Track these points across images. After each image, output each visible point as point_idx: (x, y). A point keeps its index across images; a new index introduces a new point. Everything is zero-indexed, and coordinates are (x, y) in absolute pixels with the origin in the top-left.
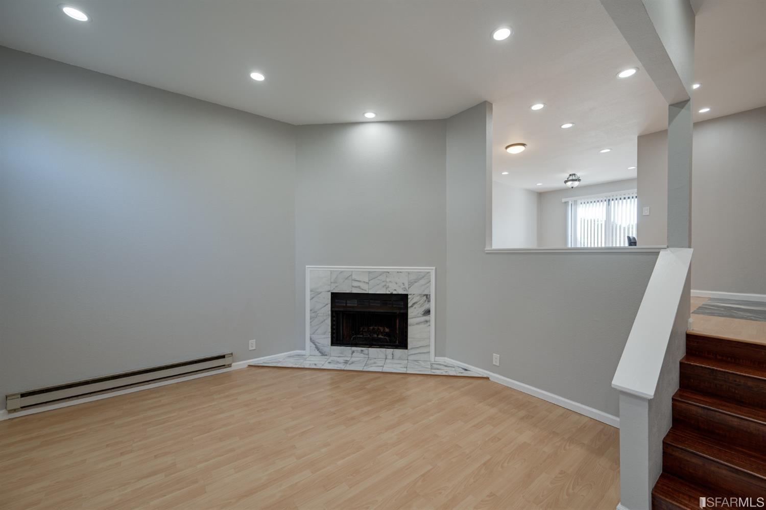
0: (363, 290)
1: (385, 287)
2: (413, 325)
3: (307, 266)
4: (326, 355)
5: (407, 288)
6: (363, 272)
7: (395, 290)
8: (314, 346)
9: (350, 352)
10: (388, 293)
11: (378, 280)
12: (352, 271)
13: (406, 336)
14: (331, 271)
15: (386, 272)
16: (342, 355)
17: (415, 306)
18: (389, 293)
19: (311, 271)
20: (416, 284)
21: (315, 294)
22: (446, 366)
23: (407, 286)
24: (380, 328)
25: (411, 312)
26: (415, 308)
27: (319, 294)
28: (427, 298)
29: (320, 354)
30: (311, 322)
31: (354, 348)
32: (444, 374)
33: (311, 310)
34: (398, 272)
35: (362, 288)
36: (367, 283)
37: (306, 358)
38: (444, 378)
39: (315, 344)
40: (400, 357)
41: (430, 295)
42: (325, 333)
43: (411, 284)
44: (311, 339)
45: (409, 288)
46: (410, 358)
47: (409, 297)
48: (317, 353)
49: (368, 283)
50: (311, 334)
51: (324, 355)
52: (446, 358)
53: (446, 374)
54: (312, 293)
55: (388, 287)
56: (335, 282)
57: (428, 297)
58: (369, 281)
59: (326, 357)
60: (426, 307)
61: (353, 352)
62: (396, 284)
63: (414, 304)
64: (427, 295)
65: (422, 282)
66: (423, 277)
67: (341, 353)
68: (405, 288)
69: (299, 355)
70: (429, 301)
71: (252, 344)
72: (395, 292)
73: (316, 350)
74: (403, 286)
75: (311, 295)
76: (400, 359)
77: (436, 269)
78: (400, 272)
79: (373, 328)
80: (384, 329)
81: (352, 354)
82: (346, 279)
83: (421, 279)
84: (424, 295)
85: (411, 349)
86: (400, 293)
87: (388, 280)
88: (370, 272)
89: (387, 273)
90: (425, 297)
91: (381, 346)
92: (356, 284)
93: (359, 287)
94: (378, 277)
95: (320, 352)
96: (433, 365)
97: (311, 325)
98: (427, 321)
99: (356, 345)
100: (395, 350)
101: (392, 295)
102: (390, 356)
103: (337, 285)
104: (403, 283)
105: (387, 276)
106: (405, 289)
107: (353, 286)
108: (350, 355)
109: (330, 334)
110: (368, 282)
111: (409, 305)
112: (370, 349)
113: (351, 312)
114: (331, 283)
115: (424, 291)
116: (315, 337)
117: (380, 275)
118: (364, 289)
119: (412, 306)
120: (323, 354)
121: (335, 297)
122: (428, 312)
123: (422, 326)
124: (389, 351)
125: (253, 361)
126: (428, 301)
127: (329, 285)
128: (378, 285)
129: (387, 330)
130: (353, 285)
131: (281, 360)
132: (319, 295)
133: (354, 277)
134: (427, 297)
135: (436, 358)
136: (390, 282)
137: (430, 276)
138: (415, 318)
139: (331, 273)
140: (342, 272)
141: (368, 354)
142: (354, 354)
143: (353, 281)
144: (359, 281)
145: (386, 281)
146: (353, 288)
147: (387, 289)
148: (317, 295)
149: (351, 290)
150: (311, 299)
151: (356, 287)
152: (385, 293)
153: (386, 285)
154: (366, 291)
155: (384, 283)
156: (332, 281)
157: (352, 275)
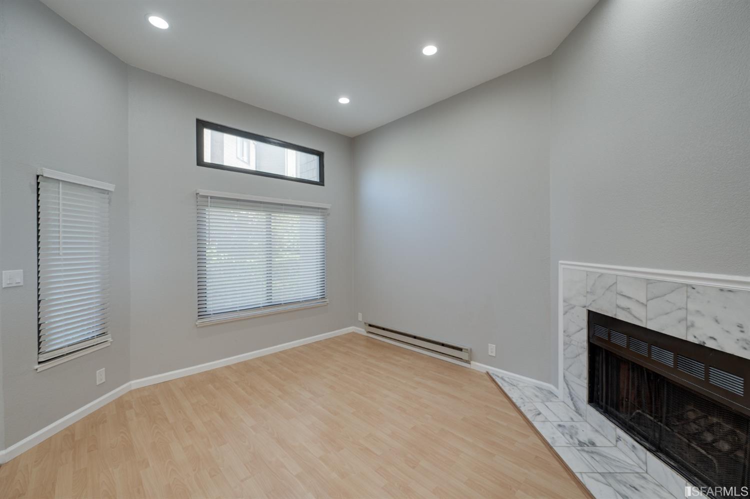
0: (635, 317)
1: (684, 323)
3: (560, 262)
4: (580, 414)
6: (636, 278)
7: (712, 338)
9: (614, 434)
10: (691, 339)
11: (667, 301)
12: (617, 276)
14: (587, 271)
15: (687, 285)
16: (601, 431)
18: (696, 341)
19: (564, 268)
21: (569, 308)
27: (573, 308)
29: (574, 408)
30: (564, 350)
31: (620, 432)
33: (564, 332)
34: (722, 290)
35: (634, 313)
36: (643, 304)
37: (558, 403)
39: (569, 388)
42: (580, 377)
44: (564, 376)
48: (570, 403)
49: (646, 305)
50: (564, 369)
51: (577, 413)
54: (565, 304)
55: (693, 325)
56: (592, 293)
58: (647, 301)
59: (580, 417)
61: (619, 438)
62: (717, 321)
67: (600, 426)
68: (747, 343)
69: (552, 393)
72: (710, 344)
73: (570, 398)
74: (739, 335)
75: (564, 307)
78: (729, 291)
81: (617, 441)
82: (607, 289)
86: (729, 350)
87: (691, 306)
88: (648, 282)
89: (690, 289)
92: (624, 303)
93: (627, 310)
94: (666, 294)
95: (574, 405)
97: (564, 355)
99: (626, 428)
101: (701, 348)
103: (594, 298)
104: (739, 326)
105: (688, 297)
106: (744, 344)
107: (618, 306)
108: (614, 442)
109: (587, 381)
110: (644, 301)
112: (649, 454)
114: (587, 292)
116: (569, 376)
117: (673, 291)
118: (637, 315)
120: (577, 411)
121: (593, 318)
127: (585, 296)
128: (667, 313)
130: (620, 303)
132: (573, 311)
133: (621, 288)
136: (698, 312)
139: (587, 275)
140: (601, 275)
141: (645, 463)
142: (620, 443)
143: (619, 297)
144: (629, 298)
145: (687, 309)
146: (618, 310)
147: (688, 328)
148: (570, 309)
149: (614, 313)
150: (564, 314)
151: (623, 309)
152: (684, 338)
153: (686, 319)
154: (641, 320)
155: (681, 314)
156: (589, 290)
157: (616, 282)
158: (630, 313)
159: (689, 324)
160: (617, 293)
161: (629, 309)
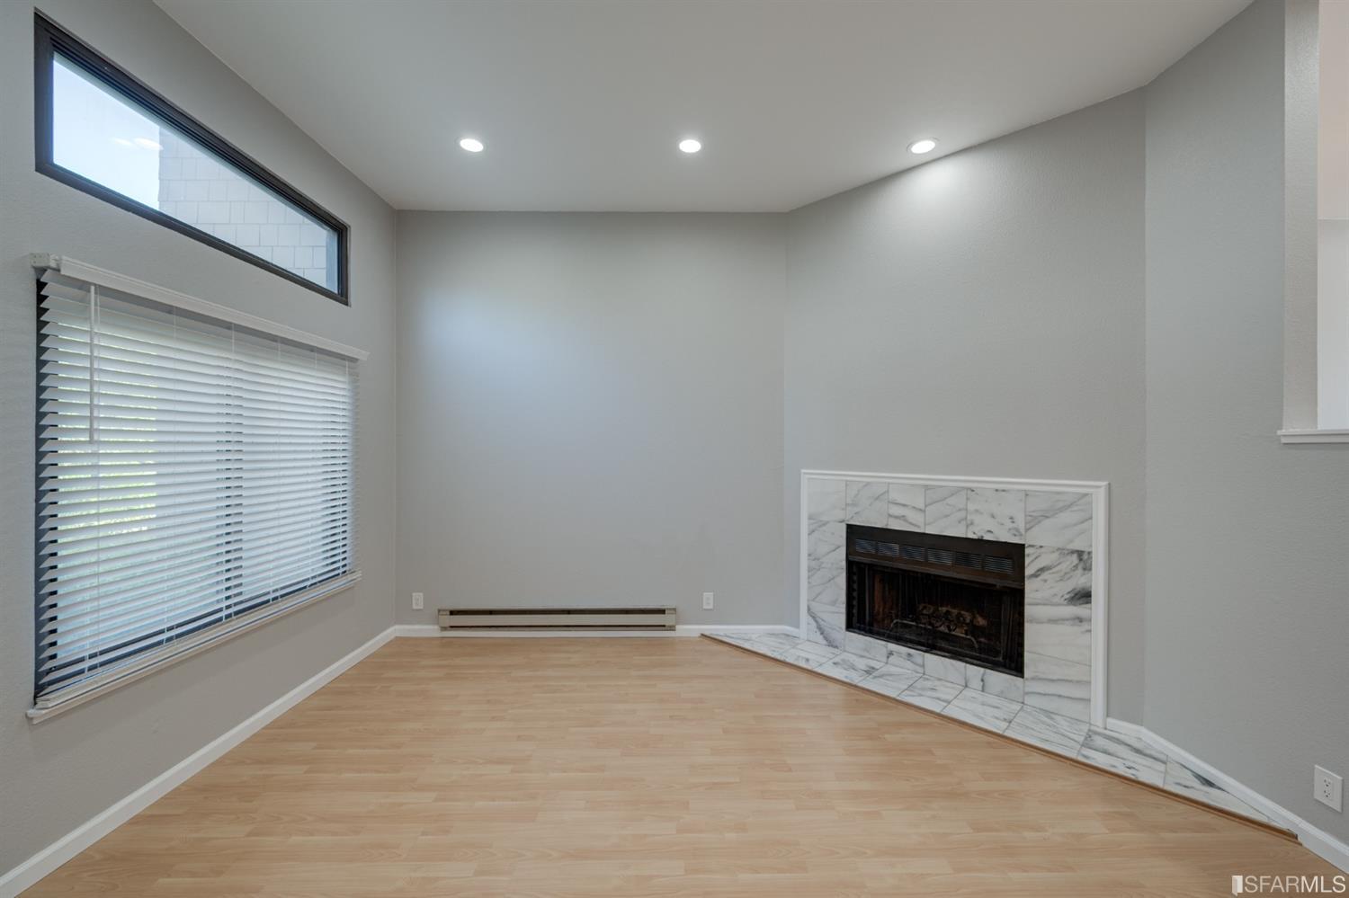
0: (911, 524)
1: (964, 522)
2: (1042, 623)
3: (803, 471)
4: (836, 647)
5: (1023, 531)
6: (913, 485)
7: (989, 531)
8: (814, 624)
9: (884, 652)
10: (971, 536)
11: (947, 504)
12: (889, 483)
13: (1021, 645)
14: (847, 481)
15: (968, 489)
16: (866, 654)
17: (1045, 575)
18: (975, 537)
19: (809, 479)
20: (1047, 523)
21: (818, 524)
22: (1138, 751)
23: (1021, 524)
24: (963, 612)
25: (1033, 591)
26: (1045, 581)
27: (824, 525)
28: (1081, 560)
29: (825, 642)
30: (809, 578)
31: (892, 646)
32: (1122, 770)
33: (809, 555)
34: (997, 490)
35: (911, 521)
36: (921, 510)
37: (798, 644)
38: (1116, 780)
39: (816, 622)
40: (1002, 692)
41: (1090, 553)
42: (834, 603)
43: (1033, 521)
44: (809, 609)
45: (1027, 530)
46: (1028, 700)
47: (1027, 551)
48: (820, 638)
49: (925, 511)
50: (808, 600)
51: (832, 646)
52: (1144, 730)
53: (1129, 773)
54: (812, 521)
55: (972, 524)
56: (854, 505)
57: (1085, 557)
58: (926, 506)
59: (835, 651)
60: (1079, 581)
61: (891, 654)
62: (993, 517)
63: (1042, 570)
64: (1080, 553)
65: (1066, 517)
66: (1069, 506)
67: (865, 650)
68: (1017, 530)
69: (788, 635)
70: (1088, 568)
71: (708, 600)
72: (988, 537)
73: (818, 633)
74: (1011, 525)
75: (809, 525)
76: (1000, 695)
77: (1109, 484)
78: (1004, 491)
79: (948, 611)
80: (974, 617)
81: (888, 657)
82: (877, 498)
83: (1062, 510)
84: (1073, 552)
85: (1033, 679)
86: (1003, 538)
87: (971, 507)
88: (927, 488)
89: (969, 492)
90: (1075, 556)
91: (956, 655)
92: (896, 511)
93: (903, 518)
94: (946, 498)
95: (826, 638)
96: (1096, 738)
97: (809, 583)
98: (1080, 620)
99: (899, 640)
100: (988, 671)
101: (980, 541)
102: (976, 684)
103: (856, 510)
104: (1011, 518)
105: (967, 499)
106: (1017, 532)
107: (890, 516)
108: (884, 659)
109: (844, 606)
110: (922, 506)
111: (1028, 572)
112: (927, 655)
113: (887, 567)
114: (847, 505)
115: (1071, 541)
116: (816, 607)
117: (953, 495)
118: (914, 522)
119: (1035, 575)
120: (831, 643)
121: (854, 533)
122: (1084, 596)
123: (1067, 629)
124: (974, 672)
125: (709, 629)
126: (1084, 569)
127: (843, 509)
128: (947, 516)
129: (981, 621)
130: (891, 512)
131: (754, 637)
132: (824, 528)
133: (894, 495)
134: (1083, 558)
135: (1110, 721)
136: (977, 511)
137: (1090, 503)
138: (1044, 604)
139: (846, 485)
140: (868, 484)
141: (923, 666)
142: (891, 658)
143: (891, 506)
144: (904, 505)
145: (966, 510)
146: (891, 519)
147: (967, 526)
148: (820, 526)
149: (885, 523)
150: (809, 534)
151: (896, 517)
152: (964, 536)
153: (966, 518)
154: (919, 527)
155: (962, 514)
156: (849, 501)
157: (888, 491)
158: (906, 521)
159: (969, 522)
160: (889, 502)
161: (903, 516)
